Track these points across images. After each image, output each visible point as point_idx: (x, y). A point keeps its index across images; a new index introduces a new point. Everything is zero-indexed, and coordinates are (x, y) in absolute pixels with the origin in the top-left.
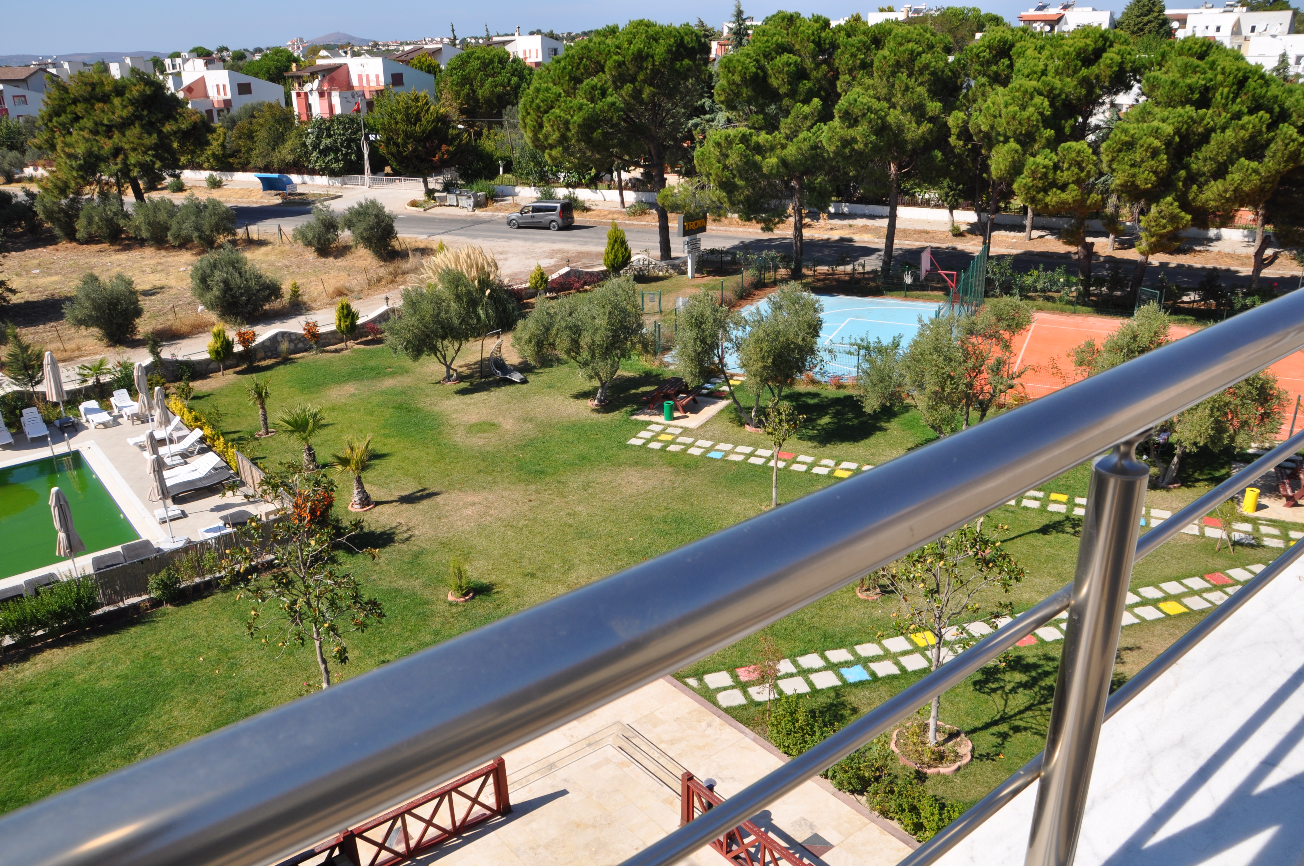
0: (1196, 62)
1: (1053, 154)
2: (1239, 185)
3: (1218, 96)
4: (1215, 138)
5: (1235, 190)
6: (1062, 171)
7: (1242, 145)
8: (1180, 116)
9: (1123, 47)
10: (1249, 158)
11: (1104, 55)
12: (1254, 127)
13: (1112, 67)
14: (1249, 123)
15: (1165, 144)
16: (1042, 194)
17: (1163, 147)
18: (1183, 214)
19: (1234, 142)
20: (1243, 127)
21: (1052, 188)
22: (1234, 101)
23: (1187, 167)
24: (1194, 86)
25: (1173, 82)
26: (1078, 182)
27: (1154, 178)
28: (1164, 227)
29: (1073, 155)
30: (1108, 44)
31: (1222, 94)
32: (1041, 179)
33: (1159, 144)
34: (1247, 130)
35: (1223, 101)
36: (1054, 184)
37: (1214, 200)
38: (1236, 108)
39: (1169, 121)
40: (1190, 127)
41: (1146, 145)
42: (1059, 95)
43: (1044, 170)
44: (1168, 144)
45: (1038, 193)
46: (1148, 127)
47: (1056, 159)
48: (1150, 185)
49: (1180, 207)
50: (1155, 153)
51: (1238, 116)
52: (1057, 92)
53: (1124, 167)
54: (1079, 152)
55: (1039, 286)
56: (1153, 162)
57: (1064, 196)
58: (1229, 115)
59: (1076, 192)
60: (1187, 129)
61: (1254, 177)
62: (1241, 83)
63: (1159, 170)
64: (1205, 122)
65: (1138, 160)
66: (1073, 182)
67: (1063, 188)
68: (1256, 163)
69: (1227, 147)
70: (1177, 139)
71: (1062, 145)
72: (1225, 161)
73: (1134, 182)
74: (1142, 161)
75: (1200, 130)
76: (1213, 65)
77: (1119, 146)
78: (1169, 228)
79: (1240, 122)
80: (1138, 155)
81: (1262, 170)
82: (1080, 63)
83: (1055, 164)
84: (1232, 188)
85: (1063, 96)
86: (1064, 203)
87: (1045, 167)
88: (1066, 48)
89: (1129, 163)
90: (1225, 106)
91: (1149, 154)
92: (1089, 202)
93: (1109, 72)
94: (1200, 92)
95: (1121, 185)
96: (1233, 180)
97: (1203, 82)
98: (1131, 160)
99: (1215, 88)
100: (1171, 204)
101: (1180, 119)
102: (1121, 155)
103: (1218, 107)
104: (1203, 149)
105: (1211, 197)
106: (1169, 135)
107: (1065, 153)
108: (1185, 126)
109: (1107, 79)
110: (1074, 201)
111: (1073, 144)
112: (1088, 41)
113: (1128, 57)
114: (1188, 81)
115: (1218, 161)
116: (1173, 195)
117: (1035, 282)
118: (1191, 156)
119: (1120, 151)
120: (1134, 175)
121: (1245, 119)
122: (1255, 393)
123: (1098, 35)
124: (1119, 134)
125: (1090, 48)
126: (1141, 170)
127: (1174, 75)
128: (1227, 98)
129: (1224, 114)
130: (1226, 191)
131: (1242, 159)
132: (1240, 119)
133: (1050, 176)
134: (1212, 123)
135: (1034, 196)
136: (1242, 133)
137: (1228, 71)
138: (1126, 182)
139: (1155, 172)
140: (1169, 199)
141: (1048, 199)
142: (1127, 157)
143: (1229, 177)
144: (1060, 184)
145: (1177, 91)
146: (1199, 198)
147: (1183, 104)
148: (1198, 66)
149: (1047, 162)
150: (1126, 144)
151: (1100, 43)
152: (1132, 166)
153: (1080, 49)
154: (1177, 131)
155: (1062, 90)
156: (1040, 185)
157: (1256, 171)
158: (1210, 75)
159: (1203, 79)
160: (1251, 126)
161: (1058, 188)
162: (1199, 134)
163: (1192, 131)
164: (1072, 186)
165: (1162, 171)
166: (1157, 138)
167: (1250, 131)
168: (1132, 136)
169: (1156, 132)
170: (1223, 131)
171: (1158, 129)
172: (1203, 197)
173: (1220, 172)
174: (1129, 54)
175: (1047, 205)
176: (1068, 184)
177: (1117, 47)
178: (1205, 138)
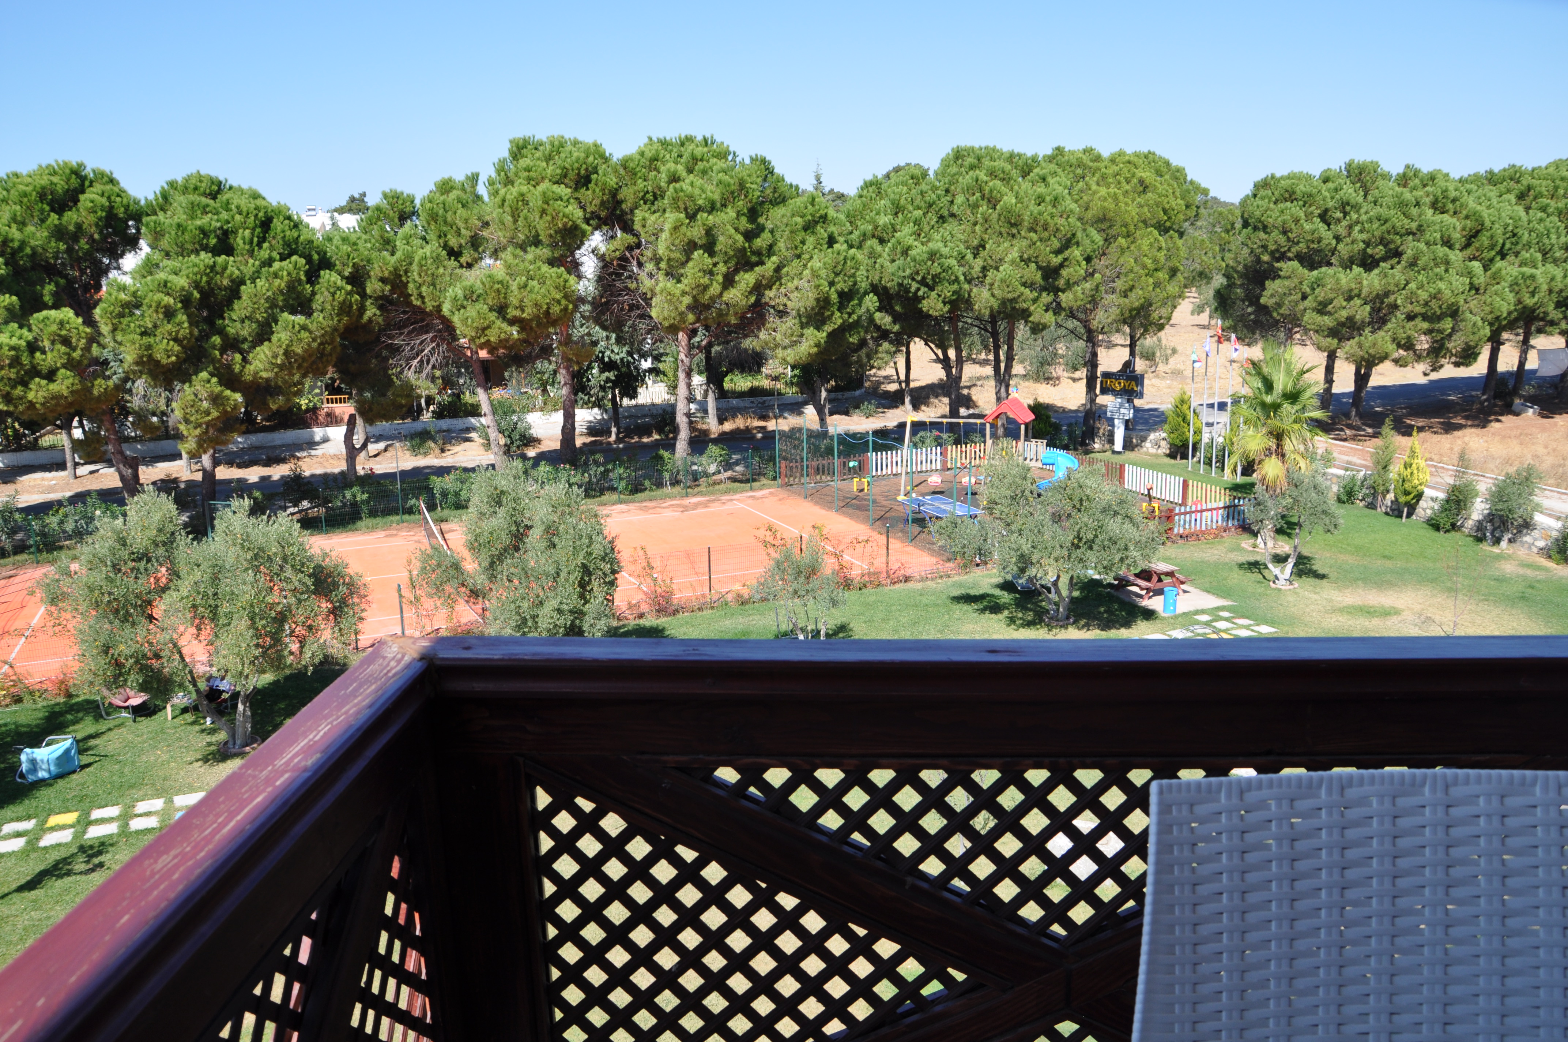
0: (205, 200)
1: (25, 331)
2: (288, 346)
3: (239, 241)
4: (246, 290)
5: (287, 353)
6: (44, 352)
7: (281, 298)
8: (195, 265)
9: (109, 187)
10: (293, 312)
11: (82, 197)
12: (289, 274)
13: (96, 212)
14: (281, 269)
15: (181, 302)
16: (20, 388)
17: (179, 305)
18: (228, 392)
19: (270, 294)
20: (276, 275)
21: (32, 378)
22: (260, 245)
23: (221, 332)
24: (207, 228)
25: (179, 226)
26: (70, 365)
27: (177, 348)
28: (208, 413)
29: (54, 328)
30: (87, 183)
31: (244, 238)
32: (11, 366)
33: (172, 301)
34: (282, 278)
35: (247, 247)
36: (34, 372)
37: (265, 370)
38: (264, 254)
39: (183, 273)
40: (212, 279)
41: (154, 305)
42: (21, 248)
43: (13, 353)
44: (186, 301)
45: (14, 387)
46: (153, 281)
47: (30, 337)
48: (174, 358)
49: (221, 383)
50: (169, 314)
51: (269, 262)
52: (16, 244)
53: (131, 336)
54: (62, 324)
55: (69, 527)
56: (170, 326)
57: (54, 387)
58: (257, 263)
59: (71, 380)
60: (208, 283)
61: (304, 335)
62: (266, 224)
63: (180, 336)
64: (228, 272)
65: (150, 325)
66: (64, 366)
67: (50, 375)
68: (303, 318)
69: (262, 301)
70: (196, 295)
71: (35, 315)
72: (267, 319)
73: (150, 356)
74: (155, 326)
75: (226, 282)
76: (227, 206)
77: (118, 309)
78: (215, 414)
79: (271, 270)
80: (147, 319)
81: (313, 327)
82: (47, 208)
83: (29, 344)
84: (281, 351)
85: (28, 250)
86: (56, 397)
87: (12, 348)
88: (22, 188)
89: (138, 330)
90: (251, 253)
91: (161, 316)
92: (96, 392)
93: (92, 218)
94: (217, 236)
95: (137, 363)
96: (279, 340)
97: (218, 225)
98: (140, 326)
99: (235, 232)
100: (209, 381)
101: (196, 269)
102: (125, 321)
103: (242, 255)
104: (236, 307)
105: (261, 366)
106: (183, 289)
107: (41, 326)
108: (205, 279)
109: (93, 229)
110: (72, 392)
111: (53, 313)
112: (55, 179)
113: (118, 199)
114: (198, 223)
115: (258, 321)
116: (211, 368)
117: (61, 522)
118: (224, 319)
119: (121, 315)
120: (149, 347)
121: (276, 265)
122: (309, 582)
123: (68, 171)
124: (115, 293)
125: (59, 189)
126: (158, 339)
127: (181, 217)
128: (251, 242)
129: (251, 261)
130: (275, 356)
131: (285, 314)
132: (270, 266)
133: (25, 360)
134: (237, 272)
135: (8, 393)
136: (277, 282)
137: (245, 209)
138: (141, 357)
139: (176, 340)
140: (204, 375)
141: (31, 396)
142: (132, 324)
143: (274, 338)
144: (45, 371)
145: (187, 236)
146: (246, 371)
147: (197, 253)
148: (208, 206)
149: (14, 341)
150: (126, 305)
151: (74, 182)
152: (143, 334)
153: (43, 188)
154: (197, 285)
155: (23, 244)
156: (13, 376)
157: (304, 328)
158: (224, 215)
159: (218, 221)
160: (285, 273)
161: (43, 378)
162: (226, 288)
163: (216, 284)
164: (63, 371)
165: (185, 338)
166: (168, 294)
167: (286, 278)
168: (134, 295)
169: (165, 286)
170: (253, 282)
171: (166, 282)
172: (250, 368)
173: (263, 334)
174: (118, 195)
175: (32, 405)
176: (58, 369)
177: (98, 188)
178: (234, 292)
